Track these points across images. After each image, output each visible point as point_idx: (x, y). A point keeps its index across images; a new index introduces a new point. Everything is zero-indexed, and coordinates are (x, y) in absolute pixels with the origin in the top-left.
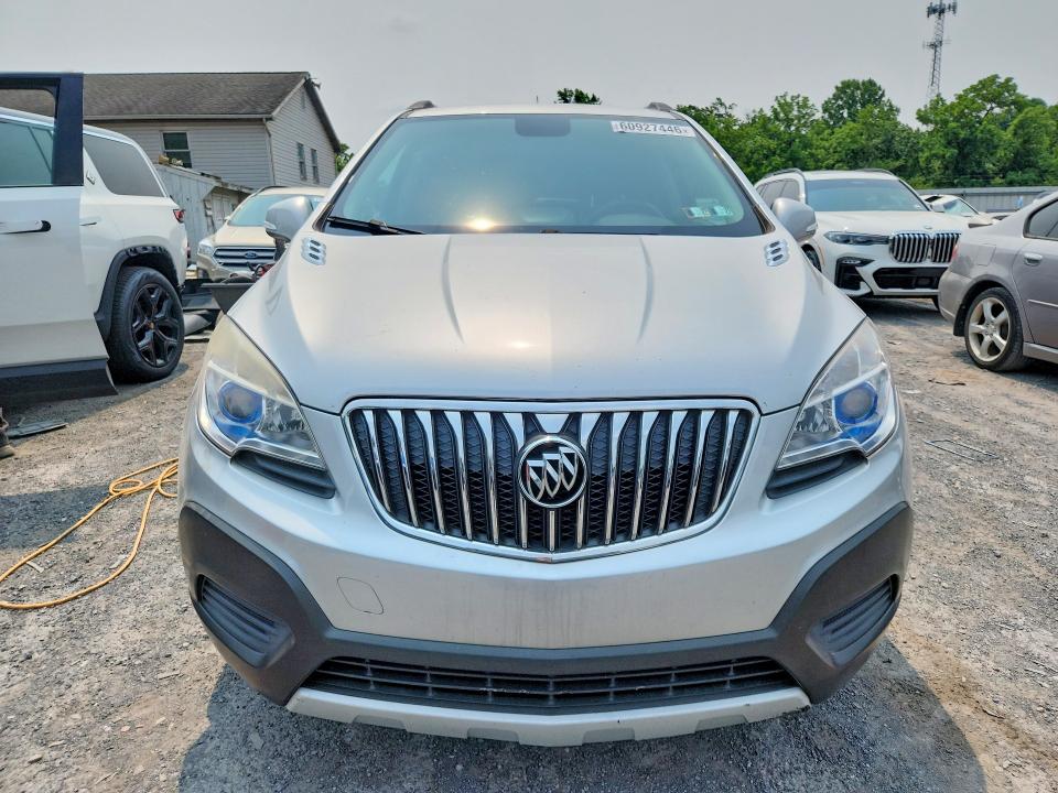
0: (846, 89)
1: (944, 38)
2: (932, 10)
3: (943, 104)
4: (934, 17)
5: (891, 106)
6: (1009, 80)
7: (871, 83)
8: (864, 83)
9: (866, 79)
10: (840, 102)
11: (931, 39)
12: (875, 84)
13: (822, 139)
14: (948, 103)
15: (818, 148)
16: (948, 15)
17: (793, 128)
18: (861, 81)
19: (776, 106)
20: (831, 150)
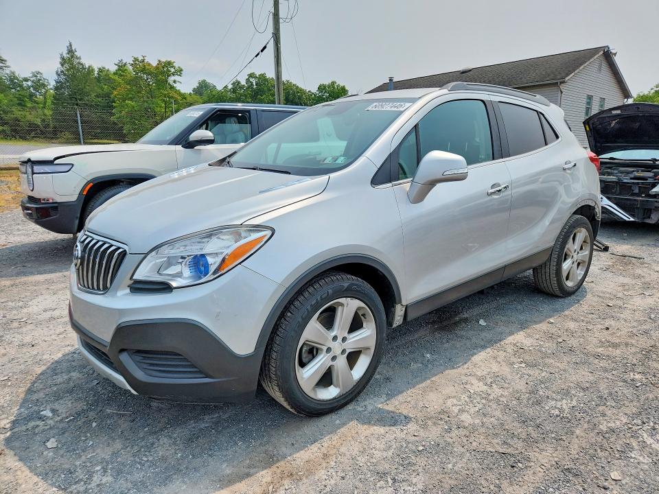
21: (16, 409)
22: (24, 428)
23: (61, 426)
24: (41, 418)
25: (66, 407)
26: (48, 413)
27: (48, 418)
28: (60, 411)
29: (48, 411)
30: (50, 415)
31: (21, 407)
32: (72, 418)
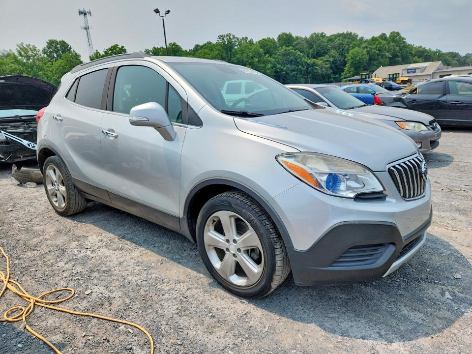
0: (51, 43)
1: (89, 26)
2: (81, 13)
3: (100, 55)
4: (82, 16)
5: (76, 54)
6: (122, 47)
7: (63, 42)
8: (60, 42)
9: (61, 40)
10: (51, 50)
11: (84, 26)
12: (66, 43)
13: (48, 67)
14: (101, 54)
15: (47, 71)
16: (88, 16)
17: (31, 60)
18: (58, 41)
19: (19, 49)
20: (54, 72)
21: (468, 314)
22: (468, 296)
23: (446, 282)
24: (454, 295)
25: (433, 292)
26: (447, 295)
27: (450, 292)
28: (439, 291)
29: (446, 296)
30: (447, 293)
31: (463, 313)
32: (436, 281)
